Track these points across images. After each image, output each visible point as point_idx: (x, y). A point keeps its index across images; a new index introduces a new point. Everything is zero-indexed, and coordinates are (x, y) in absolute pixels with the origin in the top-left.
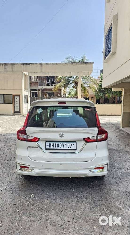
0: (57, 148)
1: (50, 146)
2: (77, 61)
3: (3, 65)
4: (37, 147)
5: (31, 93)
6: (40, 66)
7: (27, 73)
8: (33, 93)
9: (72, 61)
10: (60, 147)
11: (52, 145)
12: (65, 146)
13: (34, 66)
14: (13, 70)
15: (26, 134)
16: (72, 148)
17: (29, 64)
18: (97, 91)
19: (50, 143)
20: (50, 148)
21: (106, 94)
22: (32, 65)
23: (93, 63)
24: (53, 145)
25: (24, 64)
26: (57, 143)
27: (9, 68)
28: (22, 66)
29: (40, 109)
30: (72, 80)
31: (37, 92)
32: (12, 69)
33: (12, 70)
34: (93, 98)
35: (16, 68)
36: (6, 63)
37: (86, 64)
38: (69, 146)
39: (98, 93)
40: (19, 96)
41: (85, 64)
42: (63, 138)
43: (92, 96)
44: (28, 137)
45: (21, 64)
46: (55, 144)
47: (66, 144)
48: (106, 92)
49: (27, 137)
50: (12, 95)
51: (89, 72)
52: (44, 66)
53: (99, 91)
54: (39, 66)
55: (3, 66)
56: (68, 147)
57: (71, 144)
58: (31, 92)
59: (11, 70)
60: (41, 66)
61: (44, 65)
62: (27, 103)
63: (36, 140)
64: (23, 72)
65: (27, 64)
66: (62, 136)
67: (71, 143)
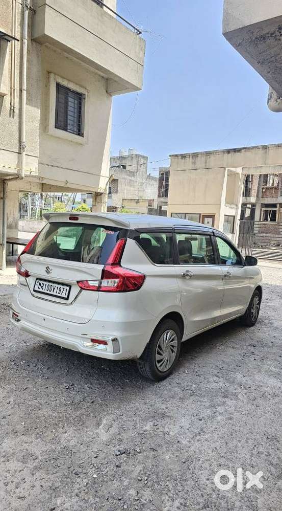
0: (46, 291)
1: (39, 286)
3: (191, 156)
5: (262, 213)
6: (264, 151)
7: (239, 170)
8: (266, 212)
10: (50, 291)
11: (42, 286)
13: (249, 154)
14: (208, 164)
16: (63, 295)
17: (239, 150)
19: (41, 282)
20: (39, 290)
22: (245, 151)
25: (229, 151)
27: (200, 161)
28: (226, 155)
31: (275, 211)
32: (206, 162)
33: (206, 165)
35: (212, 160)
36: (195, 153)
38: (60, 291)
40: (212, 217)
42: (51, 275)
45: (224, 152)
46: (46, 285)
47: (57, 288)
50: (200, 214)
52: (271, 152)
54: (261, 152)
55: (191, 158)
57: (63, 288)
58: (261, 210)
59: (204, 165)
60: (266, 153)
61: (272, 148)
62: (233, 232)
64: (227, 169)
65: (235, 150)
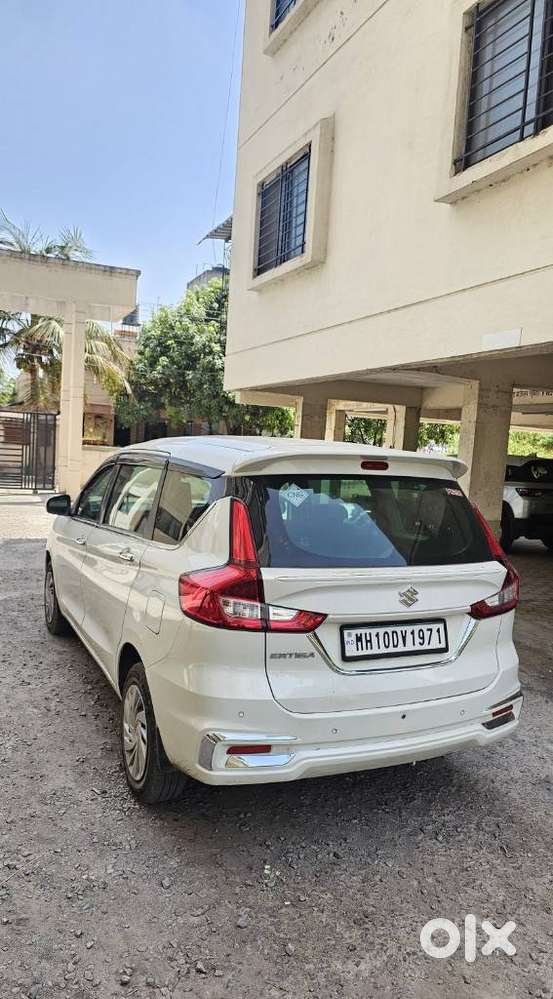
0: (383, 650)
1: (359, 644)
2: (37, 248)
4: (312, 655)
9: (12, 245)
10: (394, 646)
11: (367, 642)
12: (409, 637)
15: (262, 600)
16: (435, 645)
18: (129, 391)
19: (359, 631)
20: (361, 653)
21: (162, 406)
23: (138, 273)
24: (368, 639)
26: (381, 631)
29: (294, 486)
30: (7, 330)
34: (100, 421)
37: (108, 273)
38: (423, 638)
39: (133, 400)
41: (105, 271)
42: (414, 607)
43: (98, 411)
44: (272, 610)
46: (377, 635)
47: (413, 633)
48: (165, 400)
49: (265, 611)
51: (109, 308)
53: (134, 391)
56: (421, 641)
57: (428, 630)
63: (310, 622)
66: (410, 598)
67: (429, 626)
